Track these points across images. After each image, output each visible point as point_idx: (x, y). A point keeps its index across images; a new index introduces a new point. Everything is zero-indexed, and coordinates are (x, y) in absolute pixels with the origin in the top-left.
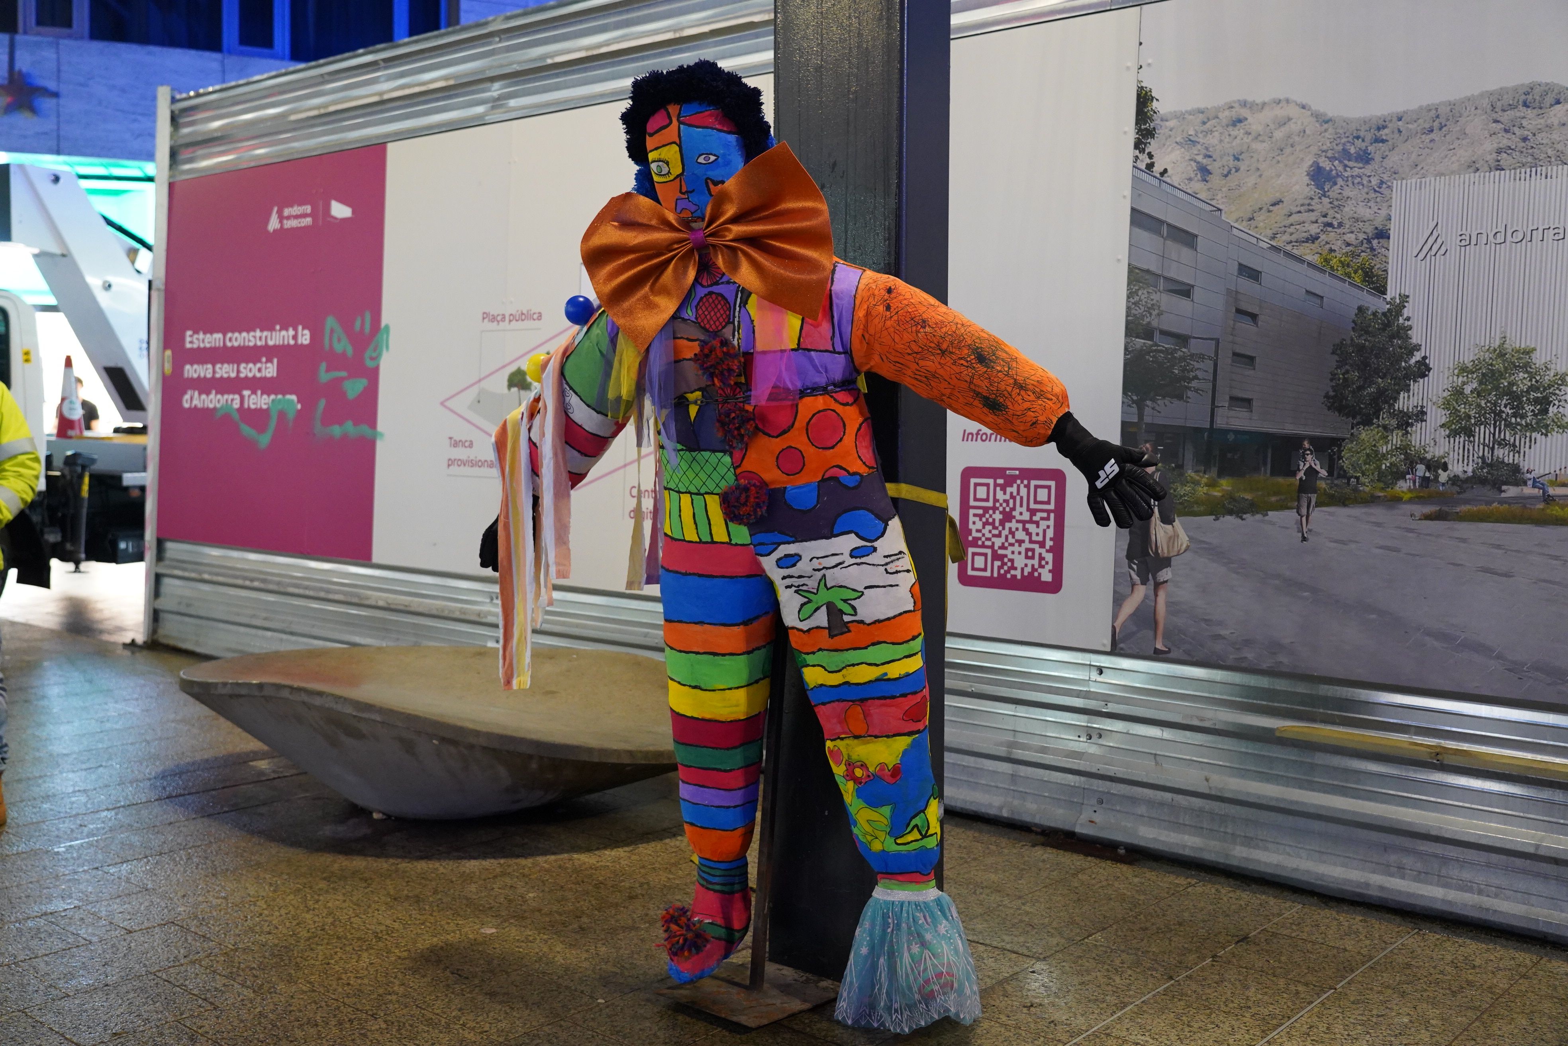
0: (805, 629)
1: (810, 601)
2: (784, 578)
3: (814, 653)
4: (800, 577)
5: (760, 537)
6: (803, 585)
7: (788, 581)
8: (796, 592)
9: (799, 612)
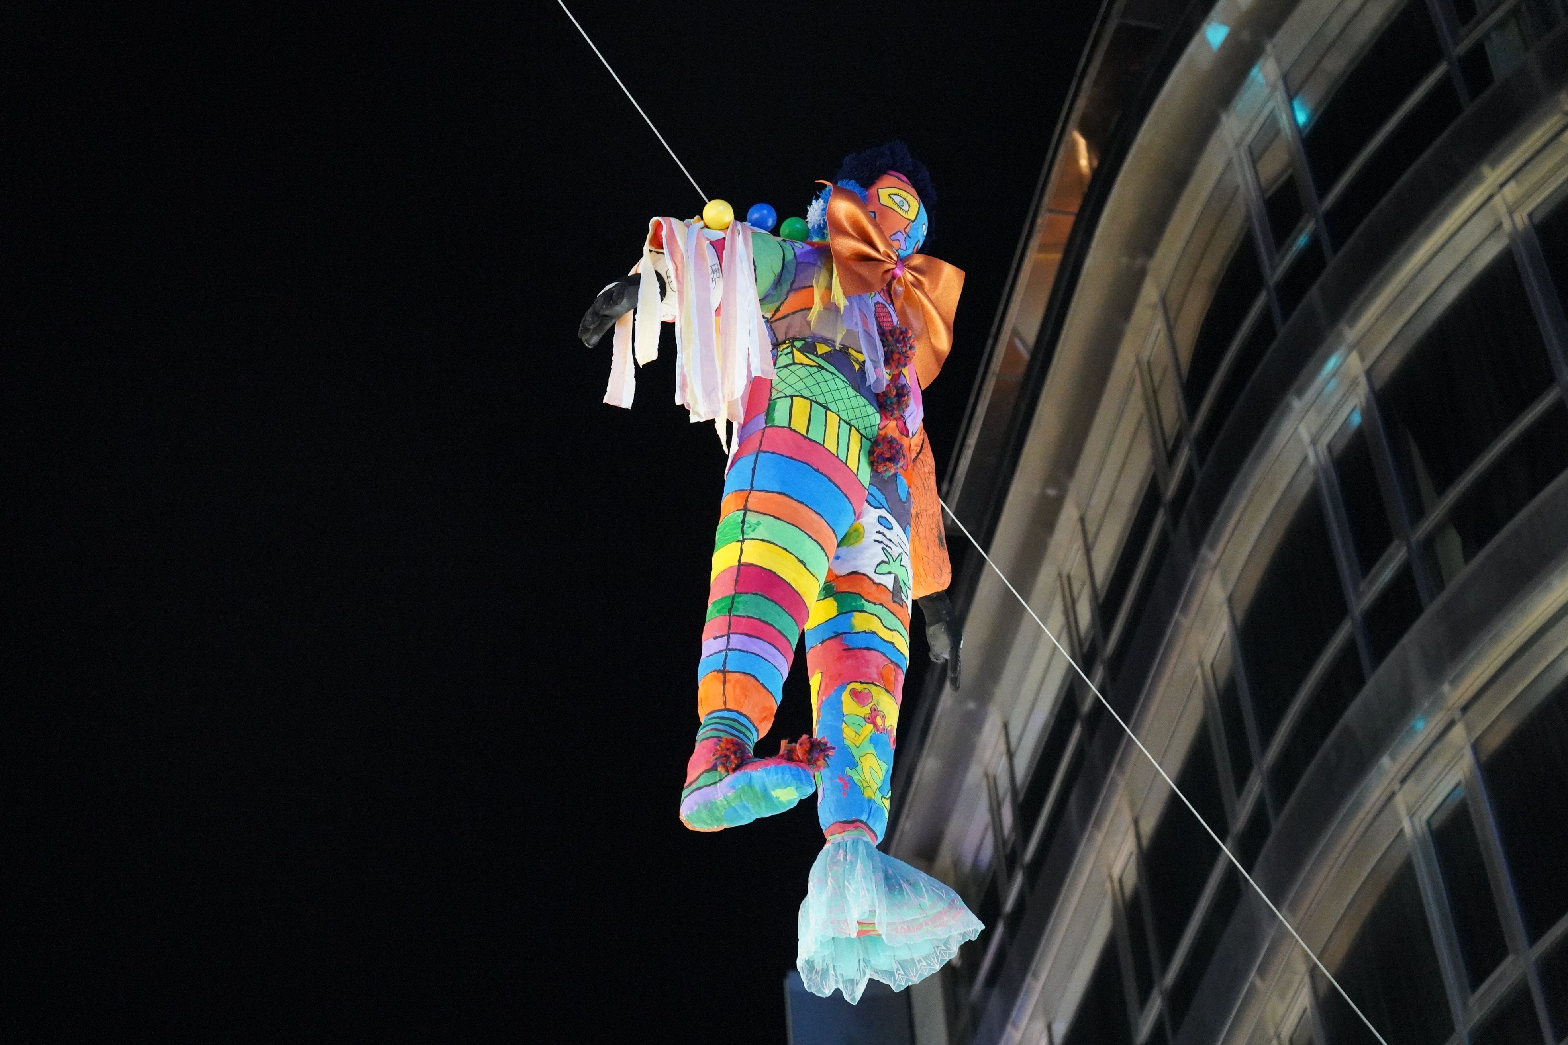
0: (877, 581)
1: (888, 563)
2: (879, 532)
3: (875, 604)
4: (890, 540)
5: (874, 491)
6: (890, 548)
7: (879, 537)
8: (883, 549)
9: (878, 565)
